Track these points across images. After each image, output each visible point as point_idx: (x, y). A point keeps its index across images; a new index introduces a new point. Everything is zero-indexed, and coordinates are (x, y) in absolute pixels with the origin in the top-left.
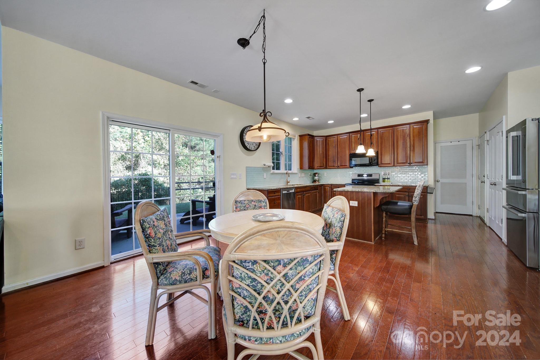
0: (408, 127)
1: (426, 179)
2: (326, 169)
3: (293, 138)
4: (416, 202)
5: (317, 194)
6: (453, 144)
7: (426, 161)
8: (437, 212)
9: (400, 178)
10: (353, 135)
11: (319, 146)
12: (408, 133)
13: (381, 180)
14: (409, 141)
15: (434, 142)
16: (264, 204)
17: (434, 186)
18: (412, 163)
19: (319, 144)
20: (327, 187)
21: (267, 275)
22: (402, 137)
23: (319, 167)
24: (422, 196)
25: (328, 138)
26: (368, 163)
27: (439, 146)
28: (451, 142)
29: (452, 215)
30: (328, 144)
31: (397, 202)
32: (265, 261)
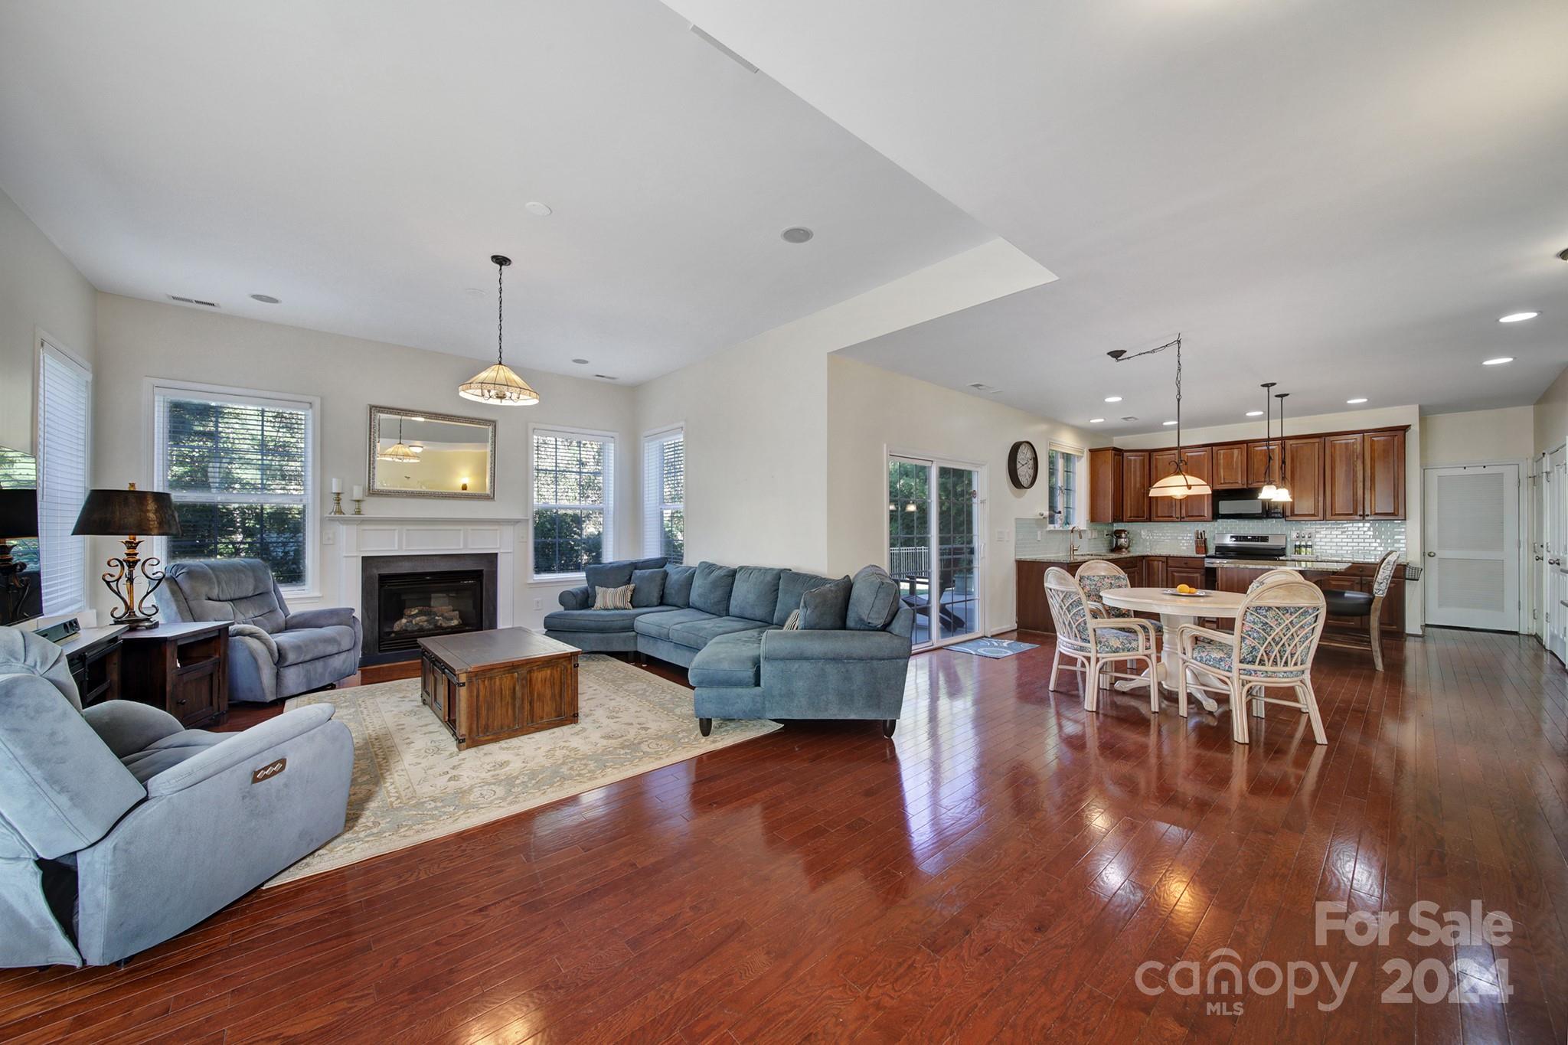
0: (1359, 439)
1: (1401, 549)
2: (1150, 521)
3: (1078, 457)
4: (1381, 592)
5: (1135, 576)
6: (1469, 471)
7: (1401, 511)
8: (1427, 625)
9: (1337, 545)
10: (1222, 452)
11: (1135, 471)
12: (1358, 450)
13: (1290, 550)
14: (1362, 468)
15: (1421, 466)
16: (1124, 582)
17: (1421, 562)
18: (1368, 515)
19: (1135, 468)
20: (1156, 562)
21: (1277, 620)
22: (1344, 459)
23: (1134, 517)
24: (1393, 585)
25: (1155, 454)
26: (1260, 512)
27: (1433, 476)
28: (1465, 468)
29: (1466, 632)
30: (1156, 467)
31: (1344, 593)
32: (1277, 608)
